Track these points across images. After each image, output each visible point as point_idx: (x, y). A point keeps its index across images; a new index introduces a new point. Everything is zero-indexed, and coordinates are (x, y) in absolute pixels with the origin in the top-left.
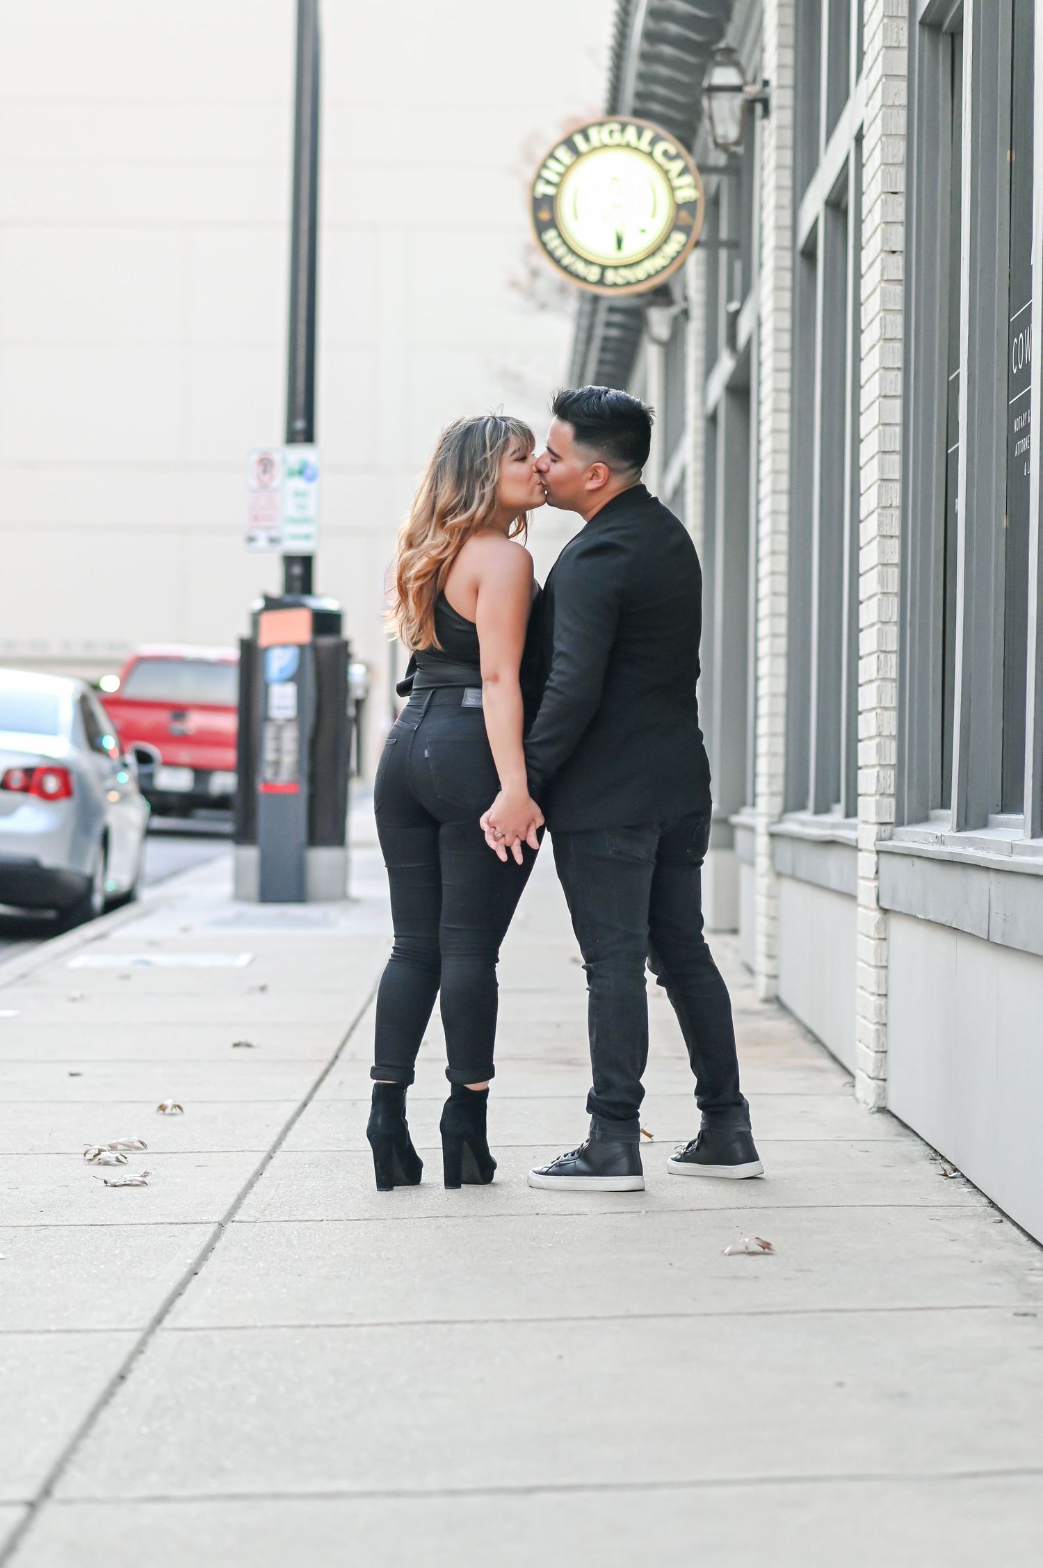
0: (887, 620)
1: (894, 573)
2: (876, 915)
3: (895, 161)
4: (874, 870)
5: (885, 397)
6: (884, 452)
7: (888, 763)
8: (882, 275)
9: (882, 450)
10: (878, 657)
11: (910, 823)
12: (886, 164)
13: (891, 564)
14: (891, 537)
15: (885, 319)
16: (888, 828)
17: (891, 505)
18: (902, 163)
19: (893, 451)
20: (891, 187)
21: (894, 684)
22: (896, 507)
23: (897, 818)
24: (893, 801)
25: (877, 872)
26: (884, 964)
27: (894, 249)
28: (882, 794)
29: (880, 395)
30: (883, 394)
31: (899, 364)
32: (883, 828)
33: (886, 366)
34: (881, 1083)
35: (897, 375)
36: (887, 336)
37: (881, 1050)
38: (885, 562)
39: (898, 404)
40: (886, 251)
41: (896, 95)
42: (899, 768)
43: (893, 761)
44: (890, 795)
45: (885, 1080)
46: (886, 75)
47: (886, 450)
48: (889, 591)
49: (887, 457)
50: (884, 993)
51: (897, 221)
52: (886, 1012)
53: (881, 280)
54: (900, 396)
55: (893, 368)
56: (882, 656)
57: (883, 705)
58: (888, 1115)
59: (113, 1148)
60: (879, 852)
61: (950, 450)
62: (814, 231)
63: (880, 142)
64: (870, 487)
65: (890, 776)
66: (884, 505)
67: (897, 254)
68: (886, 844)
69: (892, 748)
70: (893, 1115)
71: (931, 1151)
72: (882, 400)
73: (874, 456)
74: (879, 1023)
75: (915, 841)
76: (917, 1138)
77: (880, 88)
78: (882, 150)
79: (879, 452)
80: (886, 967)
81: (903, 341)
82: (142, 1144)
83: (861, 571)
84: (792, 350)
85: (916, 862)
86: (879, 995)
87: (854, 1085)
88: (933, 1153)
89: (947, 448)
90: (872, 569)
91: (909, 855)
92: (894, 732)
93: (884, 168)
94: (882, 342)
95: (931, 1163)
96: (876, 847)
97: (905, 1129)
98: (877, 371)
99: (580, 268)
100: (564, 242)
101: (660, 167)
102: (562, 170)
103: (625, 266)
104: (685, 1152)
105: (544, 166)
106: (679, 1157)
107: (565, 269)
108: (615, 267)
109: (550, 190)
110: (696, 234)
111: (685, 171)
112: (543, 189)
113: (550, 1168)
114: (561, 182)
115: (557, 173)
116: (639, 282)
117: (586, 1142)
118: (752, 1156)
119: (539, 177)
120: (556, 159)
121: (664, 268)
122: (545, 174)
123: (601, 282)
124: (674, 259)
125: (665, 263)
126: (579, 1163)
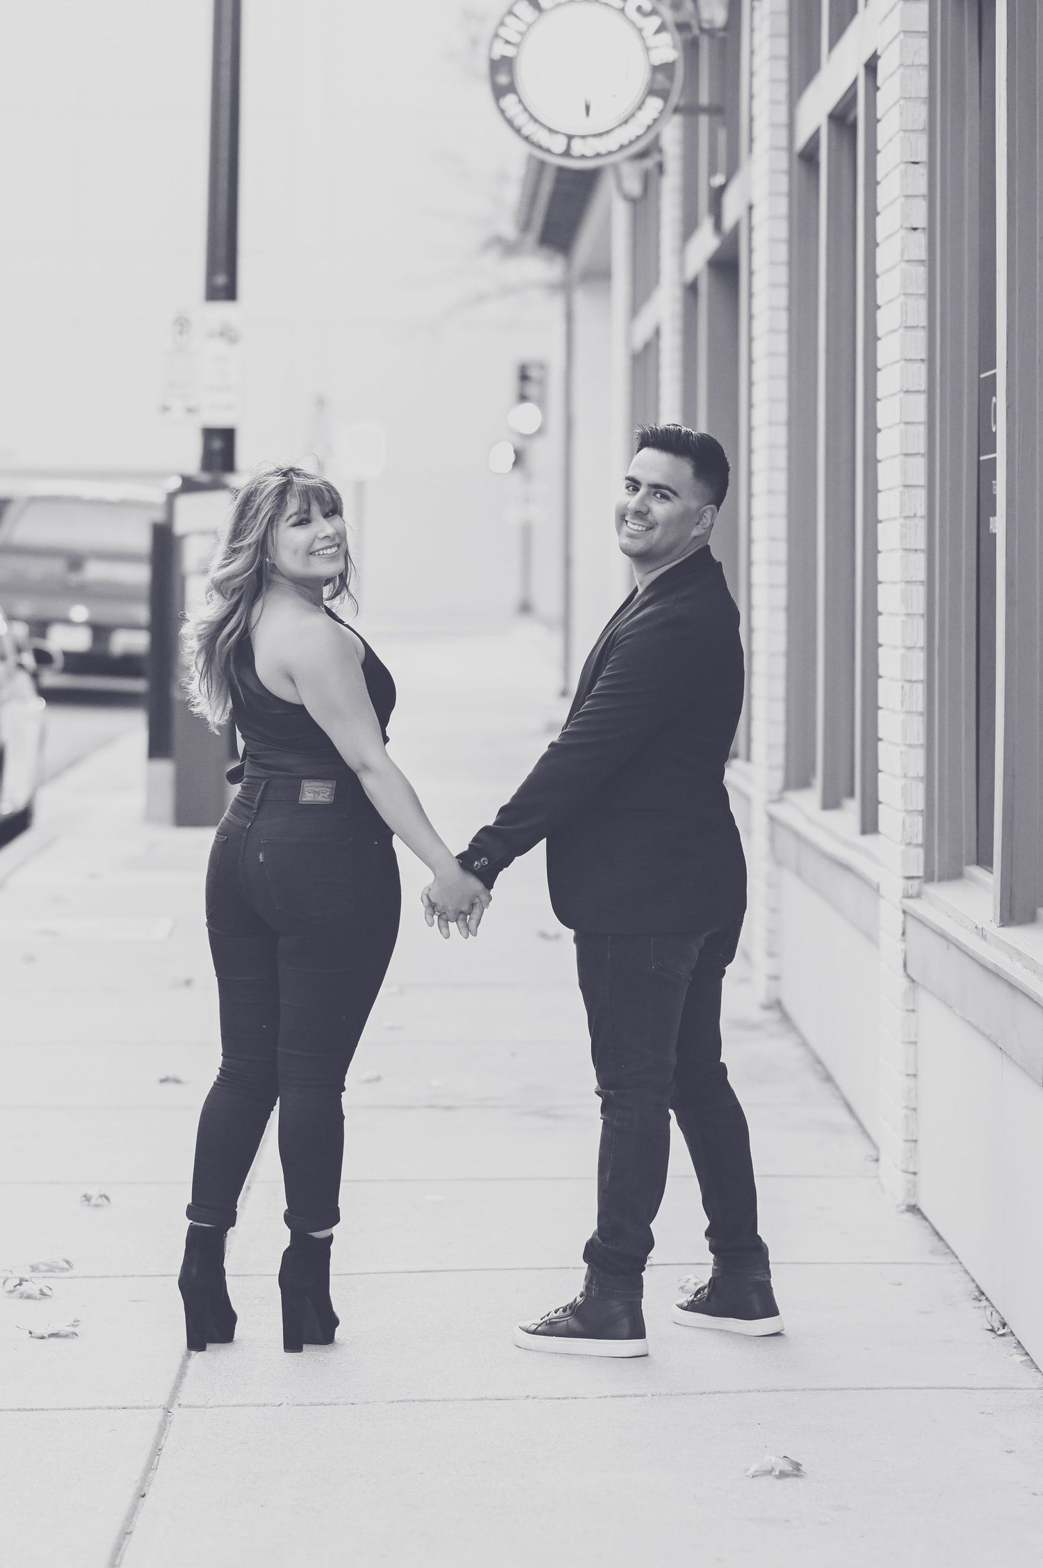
0: (912, 645)
1: (919, 593)
2: (904, 983)
3: (916, 127)
4: (901, 932)
5: (907, 392)
6: (907, 455)
7: (915, 808)
8: (902, 255)
9: (904, 452)
10: (903, 687)
11: (941, 879)
12: (905, 131)
13: (916, 582)
14: (916, 550)
15: (906, 304)
16: (916, 883)
17: (915, 515)
18: (924, 129)
19: (917, 454)
20: (911, 157)
21: (921, 718)
22: (921, 517)
23: (926, 872)
24: (921, 851)
25: (904, 934)
26: (913, 1039)
27: (915, 226)
28: (908, 844)
29: (901, 390)
30: (905, 389)
31: (923, 355)
32: (910, 882)
33: (908, 358)
34: (911, 1177)
35: (920, 367)
36: (909, 325)
37: (910, 1138)
38: (909, 579)
39: (922, 400)
40: (906, 228)
42: (928, 813)
43: (921, 805)
44: (917, 845)
45: (915, 1173)
46: (905, 32)
47: (909, 452)
48: (914, 612)
49: (911, 460)
50: (912, 1072)
51: (919, 194)
52: (916, 1095)
53: (902, 260)
54: (924, 391)
55: (916, 360)
56: (907, 686)
57: (908, 742)
58: (919, 1216)
59: (34, 1269)
60: (904, 912)
61: (982, 458)
62: (815, 139)
63: (898, 105)
64: (890, 489)
65: (917, 824)
66: (906, 514)
67: (919, 231)
68: (912, 904)
69: (919, 790)
70: (925, 1218)
71: (974, 1285)
72: (902, 395)
73: (895, 456)
74: (907, 1107)
75: (949, 916)
76: (956, 1261)
77: (897, 43)
78: (901, 114)
79: (901, 454)
80: (915, 1043)
81: (927, 329)
82: (68, 1262)
83: (880, 578)
84: (790, 264)
85: (952, 948)
86: (908, 1075)
87: (877, 1160)
88: (975, 1289)
89: (979, 456)
90: (894, 583)
91: (943, 936)
92: (922, 773)
93: (902, 134)
94: (902, 330)
95: (975, 1307)
96: (901, 902)
97: (941, 1243)
98: (897, 362)
99: (542, 137)
100: (526, 109)
101: (633, 24)
102: (523, 28)
103: (594, 136)
104: (693, 1300)
105: (502, 24)
106: (686, 1304)
107: (527, 139)
108: (584, 137)
109: (509, 51)
110: (675, 99)
111: (662, 28)
112: (500, 50)
113: (539, 1326)
114: (521, 42)
115: (517, 32)
116: (610, 153)
117: (581, 1297)
118: (770, 1310)
119: (497, 36)
120: (516, 16)
121: (638, 138)
122: (503, 32)
123: (567, 153)
124: (649, 127)
125: (640, 132)
126: (572, 1322)
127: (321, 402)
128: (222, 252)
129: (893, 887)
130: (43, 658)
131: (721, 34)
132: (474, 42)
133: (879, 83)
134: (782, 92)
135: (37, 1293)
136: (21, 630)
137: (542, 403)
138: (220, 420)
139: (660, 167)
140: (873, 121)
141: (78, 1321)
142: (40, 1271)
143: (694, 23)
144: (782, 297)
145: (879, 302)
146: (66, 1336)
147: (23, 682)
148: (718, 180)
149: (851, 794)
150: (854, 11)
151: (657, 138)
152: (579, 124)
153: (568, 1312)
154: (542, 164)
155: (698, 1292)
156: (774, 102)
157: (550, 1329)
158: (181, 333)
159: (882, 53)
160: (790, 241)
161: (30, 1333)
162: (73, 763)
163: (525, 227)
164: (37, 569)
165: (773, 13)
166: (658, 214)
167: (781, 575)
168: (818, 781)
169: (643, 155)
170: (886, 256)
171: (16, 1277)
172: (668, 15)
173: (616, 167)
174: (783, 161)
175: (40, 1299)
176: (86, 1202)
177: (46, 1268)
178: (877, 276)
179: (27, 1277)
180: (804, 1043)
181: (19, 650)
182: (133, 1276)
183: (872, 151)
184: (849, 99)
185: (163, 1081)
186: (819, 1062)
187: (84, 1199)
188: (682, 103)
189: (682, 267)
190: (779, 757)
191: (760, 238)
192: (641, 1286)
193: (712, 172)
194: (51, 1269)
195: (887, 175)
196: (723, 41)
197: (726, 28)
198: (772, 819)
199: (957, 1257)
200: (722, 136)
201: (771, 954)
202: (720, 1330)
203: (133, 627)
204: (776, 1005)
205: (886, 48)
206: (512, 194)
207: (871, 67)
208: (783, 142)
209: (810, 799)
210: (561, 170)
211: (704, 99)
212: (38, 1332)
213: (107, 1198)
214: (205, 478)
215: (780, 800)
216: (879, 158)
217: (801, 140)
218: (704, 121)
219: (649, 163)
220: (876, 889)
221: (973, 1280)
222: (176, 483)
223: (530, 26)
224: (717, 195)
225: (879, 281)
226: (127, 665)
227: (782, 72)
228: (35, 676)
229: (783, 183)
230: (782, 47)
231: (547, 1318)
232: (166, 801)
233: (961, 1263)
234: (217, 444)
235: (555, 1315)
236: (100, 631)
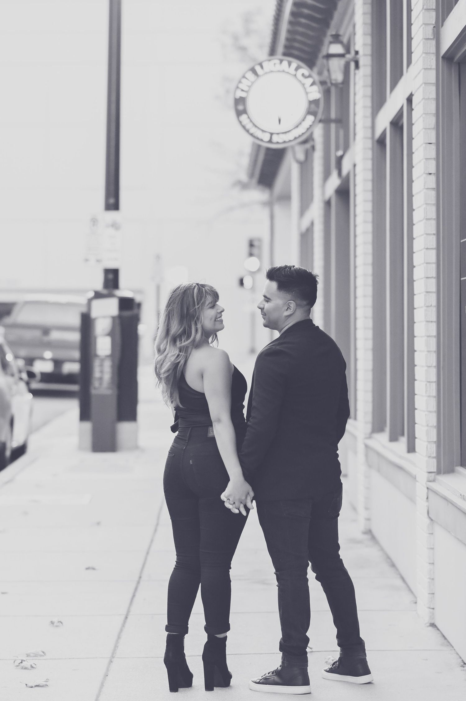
0: (430, 365)
1: (434, 341)
2: (428, 521)
3: (430, 127)
4: (426, 497)
5: (427, 249)
6: (427, 278)
7: (432, 440)
8: (424, 186)
9: (426, 277)
10: (426, 384)
11: (444, 473)
12: (425, 129)
13: (432, 336)
14: (432, 322)
15: (427, 208)
16: (433, 475)
17: (431, 305)
18: (434, 128)
19: (432, 277)
20: (428, 141)
21: (435, 399)
22: (434, 306)
23: (437, 469)
24: (435, 460)
25: (427, 498)
26: (432, 547)
27: (430, 173)
28: (429, 457)
29: (424, 248)
30: (426, 248)
31: (435, 232)
32: (430, 474)
33: (428, 233)
34: (431, 610)
35: (433, 238)
36: (428, 217)
37: (431, 593)
38: (429, 335)
39: (434, 252)
40: (426, 174)
41: (430, 93)
42: (438, 443)
43: (435, 439)
44: (433, 457)
45: (433, 609)
46: (425, 83)
47: (428, 276)
48: (431, 350)
49: (429, 280)
50: (432, 562)
51: (432, 158)
52: (434, 574)
53: (424, 188)
54: (435, 249)
55: (431, 234)
56: (428, 384)
57: (429, 410)
58: (435, 628)
59: (28, 655)
60: (428, 488)
61: (462, 279)
62: (384, 134)
63: (422, 118)
64: (420, 294)
65: (433, 448)
66: (427, 305)
67: (432, 175)
68: (432, 485)
69: (434, 433)
70: (438, 629)
71: (461, 660)
72: (425, 250)
73: (422, 278)
74: (430, 578)
75: (448, 490)
76: (452, 649)
77: (421, 89)
78: (423, 121)
79: (424, 277)
80: (433, 549)
81: (436, 220)
82: (43, 652)
83: (416, 334)
84: (373, 191)
85: (450, 505)
86: (430, 563)
87: (416, 603)
88: (462, 662)
89: (460, 278)
90: (422, 337)
91: (445, 499)
92: (435, 424)
93: (424, 130)
94: (425, 220)
95: (461, 670)
96: (426, 484)
97: (446, 641)
98: (422, 235)
99: (259, 134)
100: (251, 121)
101: (300, 81)
102: (250, 84)
103: (283, 133)
104: (331, 668)
105: (240, 82)
106: (328, 670)
107: (252, 135)
108: (278, 134)
109: (243, 95)
110: (320, 116)
111: (313, 84)
112: (239, 94)
113: (261, 680)
114: (249, 90)
115: (247, 86)
116: (290, 141)
117: (280, 667)
118: (367, 672)
119: (238, 87)
120: (246, 78)
121: (303, 134)
122: (241, 86)
123: (270, 141)
124: (308, 129)
125: (304, 131)
126: (276, 678)
127: (158, 257)
128: (112, 188)
129: (422, 477)
130: (31, 375)
131: (341, 86)
132: (228, 91)
133: (413, 106)
134: (369, 112)
135: (29, 667)
136: (21, 363)
137: (260, 257)
138: (112, 265)
139: (313, 148)
140: (410, 124)
141: (49, 679)
142: (31, 657)
143: (328, 81)
144: (369, 206)
145: (414, 208)
146: (42, 686)
147: (22, 386)
148: (340, 153)
149: (403, 434)
150: (401, 74)
151: (312, 134)
152: (275, 128)
153: (274, 674)
154: (259, 146)
155: (334, 664)
156: (365, 117)
157: (266, 681)
158: (94, 225)
159: (415, 93)
160: (373, 181)
161: (26, 685)
162: (45, 423)
163: (251, 175)
164: (28, 335)
165: (365, 76)
166: (312, 169)
167: (370, 334)
168: (388, 429)
169: (305, 142)
170: (417, 187)
171: (20, 659)
172: (316, 78)
173: (293, 147)
174: (369, 144)
175: (30, 669)
176: (52, 625)
177: (34, 655)
178: (413, 196)
179: (25, 659)
180: (382, 549)
181: (20, 372)
182: (74, 658)
183: (410, 139)
184: (400, 115)
185: (87, 569)
186: (388, 557)
187: (51, 623)
188: (323, 118)
189: (323, 193)
190: (369, 418)
191: (359, 179)
192: (307, 661)
193: (337, 149)
194: (36, 655)
195: (417, 149)
196: (341, 89)
197: (343, 83)
198: (367, 446)
199: (453, 647)
200: (341, 133)
201: (367, 509)
202: (344, 681)
203: (72, 361)
204: (368, 531)
205: (416, 91)
206: (246, 161)
207: (410, 100)
208: (369, 134)
209: (384, 437)
210: (268, 149)
211: (333, 115)
212: (30, 685)
213: (61, 623)
214: (105, 292)
215: (370, 437)
216: (414, 141)
217: (378, 134)
218: (333, 126)
219: (308, 146)
220: (414, 478)
221: (461, 658)
222: (92, 294)
223: (253, 83)
224: (339, 160)
225: (414, 198)
226: (70, 379)
227: (369, 103)
228: (28, 383)
229: (369, 154)
230: (369, 91)
231: (264, 676)
232: (88, 440)
233: (455, 650)
234: (111, 276)
235: (268, 675)
236: (58, 363)
